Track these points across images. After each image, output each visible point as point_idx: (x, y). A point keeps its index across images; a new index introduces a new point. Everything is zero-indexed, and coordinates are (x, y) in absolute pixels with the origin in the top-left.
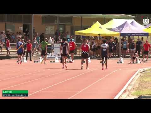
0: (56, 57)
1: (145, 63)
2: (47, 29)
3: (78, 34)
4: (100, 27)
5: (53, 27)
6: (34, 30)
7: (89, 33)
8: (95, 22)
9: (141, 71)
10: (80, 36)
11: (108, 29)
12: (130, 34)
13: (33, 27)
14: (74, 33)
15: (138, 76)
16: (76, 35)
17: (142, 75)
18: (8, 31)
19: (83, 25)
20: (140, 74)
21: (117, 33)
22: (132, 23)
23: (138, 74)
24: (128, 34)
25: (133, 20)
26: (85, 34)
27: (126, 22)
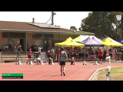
0: (42, 61)
1: (101, 65)
2: (36, 42)
3: (57, 46)
4: (72, 41)
5: (40, 41)
6: (27, 43)
7: (64, 45)
8: (68, 37)
9: (99, 70)
10: (58, 47)
11: (77, 42)
12: (91, 45)
13: (27, 41)
14: (54, 45)
15: (97, 73)
16: (56, 46)
17: (100, 73)
18: (10, 44)
19: (60, 39)
20: (98, 72)
21: (83, 45)
22: (93, 38)
23: (97, 72)
24: (91, 46)
25: (94, 36)
26: (62, 45)
27: (89, 37)
